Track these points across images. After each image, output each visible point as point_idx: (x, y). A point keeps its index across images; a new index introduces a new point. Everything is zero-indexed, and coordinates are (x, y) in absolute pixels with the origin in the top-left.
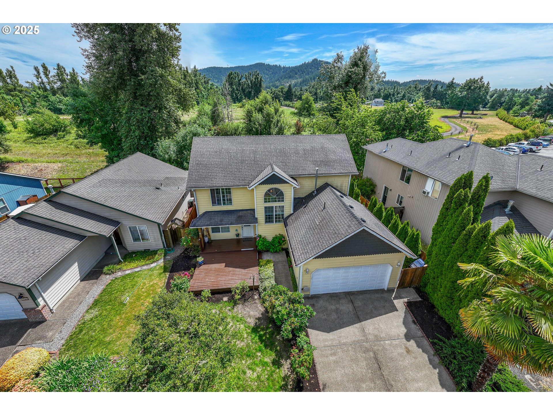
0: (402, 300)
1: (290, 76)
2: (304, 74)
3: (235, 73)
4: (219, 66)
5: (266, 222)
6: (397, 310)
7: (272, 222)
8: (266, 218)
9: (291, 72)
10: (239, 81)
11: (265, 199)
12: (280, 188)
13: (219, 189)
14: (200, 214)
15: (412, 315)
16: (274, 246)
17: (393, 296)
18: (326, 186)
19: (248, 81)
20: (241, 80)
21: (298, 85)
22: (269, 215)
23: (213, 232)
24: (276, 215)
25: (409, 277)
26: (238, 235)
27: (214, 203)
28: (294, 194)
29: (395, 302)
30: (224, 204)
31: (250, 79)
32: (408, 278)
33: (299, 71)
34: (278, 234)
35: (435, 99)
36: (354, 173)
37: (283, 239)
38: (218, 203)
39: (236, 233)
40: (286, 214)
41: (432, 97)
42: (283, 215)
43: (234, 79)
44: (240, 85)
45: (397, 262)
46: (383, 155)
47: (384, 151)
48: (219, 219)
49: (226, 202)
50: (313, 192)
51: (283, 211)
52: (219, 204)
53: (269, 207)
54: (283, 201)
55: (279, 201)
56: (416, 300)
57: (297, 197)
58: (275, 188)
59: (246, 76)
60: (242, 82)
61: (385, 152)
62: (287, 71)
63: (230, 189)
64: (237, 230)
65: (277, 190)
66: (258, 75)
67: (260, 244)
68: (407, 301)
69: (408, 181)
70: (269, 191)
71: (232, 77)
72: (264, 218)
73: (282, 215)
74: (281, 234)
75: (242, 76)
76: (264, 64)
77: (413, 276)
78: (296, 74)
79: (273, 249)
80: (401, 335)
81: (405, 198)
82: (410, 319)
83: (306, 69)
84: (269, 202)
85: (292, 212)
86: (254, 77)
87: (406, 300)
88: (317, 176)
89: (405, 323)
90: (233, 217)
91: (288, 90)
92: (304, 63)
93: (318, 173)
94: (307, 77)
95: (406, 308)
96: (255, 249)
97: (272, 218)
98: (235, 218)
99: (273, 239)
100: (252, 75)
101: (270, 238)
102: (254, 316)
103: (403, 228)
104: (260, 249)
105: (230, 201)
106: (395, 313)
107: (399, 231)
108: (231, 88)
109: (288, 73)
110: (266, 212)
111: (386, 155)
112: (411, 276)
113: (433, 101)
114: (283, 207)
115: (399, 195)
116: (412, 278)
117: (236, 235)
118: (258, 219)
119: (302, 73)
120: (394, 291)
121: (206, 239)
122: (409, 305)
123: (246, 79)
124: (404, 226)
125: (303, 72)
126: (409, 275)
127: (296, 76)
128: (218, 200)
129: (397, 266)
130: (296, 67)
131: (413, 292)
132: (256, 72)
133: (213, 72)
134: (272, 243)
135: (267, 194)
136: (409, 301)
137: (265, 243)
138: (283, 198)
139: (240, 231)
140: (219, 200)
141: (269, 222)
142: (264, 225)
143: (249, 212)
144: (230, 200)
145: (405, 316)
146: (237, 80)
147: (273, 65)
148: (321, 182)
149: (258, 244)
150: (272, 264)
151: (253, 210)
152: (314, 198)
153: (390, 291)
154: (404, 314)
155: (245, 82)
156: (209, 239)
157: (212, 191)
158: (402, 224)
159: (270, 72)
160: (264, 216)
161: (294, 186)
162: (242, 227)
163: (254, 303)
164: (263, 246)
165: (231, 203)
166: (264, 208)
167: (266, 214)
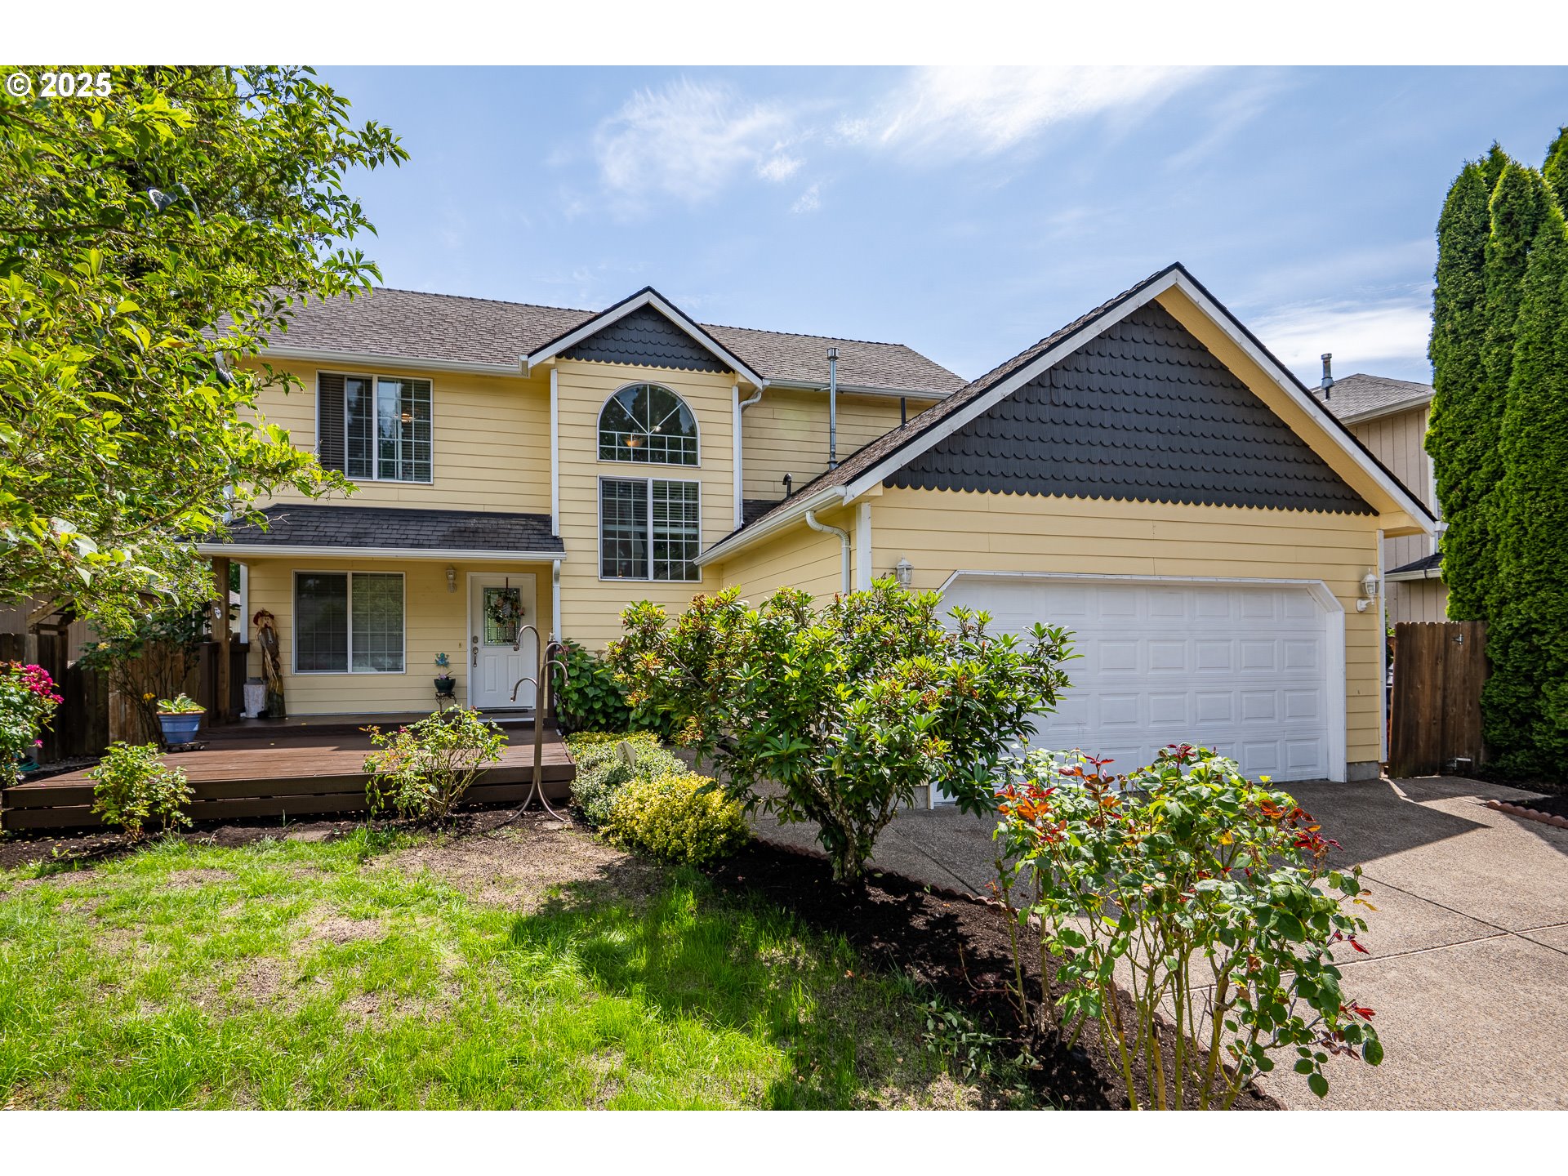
5: (608, 571)
7: (640, 571)
8: (608, 548)
11: (604, 439)
12: (678, 390)
13: (368, 380)
22: (623, 534)
23: (301, 667)
24: (657, 535)
25: (1428, 690)
26: (446, 687)
27: (329, 461)
30: (387, 471)
38: (353, 464)
39: (438, 673)
40: (708, 534)
42: (695, 535)
49: (399, 459)
51: (693, 512)
52: (360, 469)
53: (626, 486)
54: (691, 460)
55: (674, 459)
56: (1527, 798)
58: (656, 390)
64: (442, 661)
65: (664, 401)
70: (623, 396)
72: (597, 547)
73: (689, 537)
77: (1445, 688)
84: (625, 455)
85: (738, 522)
90: (429, 528)
95: (1519, 817)
97: (640, 551)
105: (420, 459)
110: (608, 510)
114: (693, 489)
116: (1439, 698)
117: (437, 683)
118: (567, 546)
121: (255, 700)
126: (1427, 675)
128: (355, 448)
129: (1363, 607)
135: (611, 417)
138: (692, 444)
139: (459, 668)
140: (360, 447)
141: (625, 569)
142: (594, 583)
143: (521, 521)
144: (424, 452)
151: (543, 519)
153: (1360, 784)
156: (275, 700)
157: (329, 387)
160: (597, 534)
161: (742, 380)
162: (474, 651)
163: (538, 841)
164: (591, 684)
165: (423, 473)
166: (597, 484)
167: (610, 528)
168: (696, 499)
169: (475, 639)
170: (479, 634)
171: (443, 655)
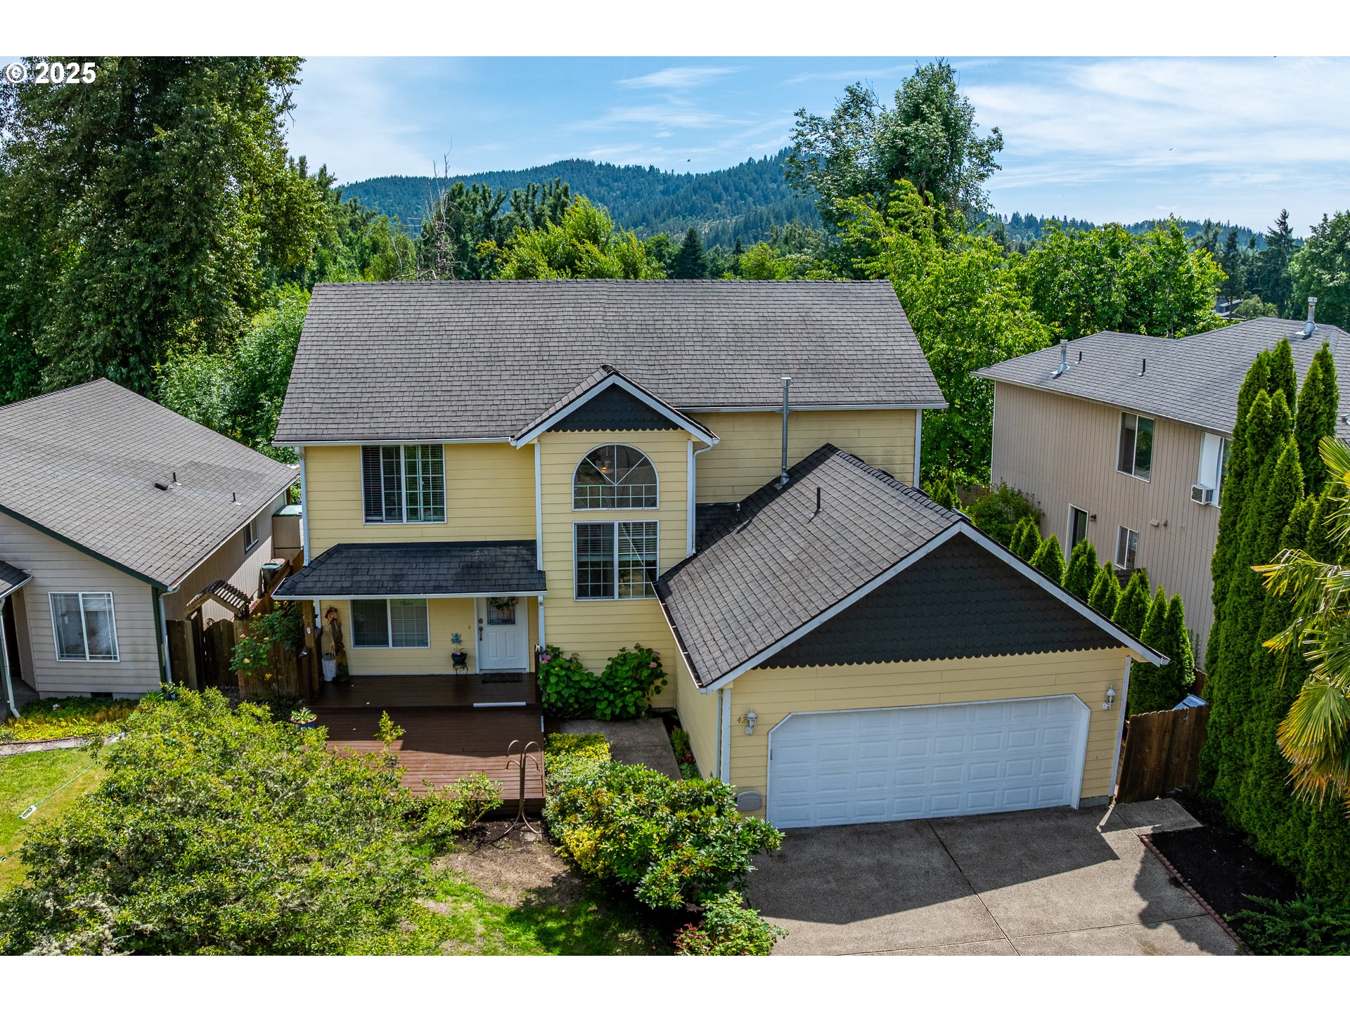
0: (1135, 831)
1: (694, 204)
2: (750, 199)
3: (476, 190)
4: (412, 175)
5: (582, 592)
6: (1115, 857)
7: (608, 592)
8: (581, 576)
9: (695, 192)
10: (488, 216)
11: (579, 492)
12: (642, 448)
13: (398, 448)
14: (317, 553)
15: (1168, 863)
16: (613, 691)
17: (1103, 823)
18: (827, 451)
19: (522, 218)
20: (494, 211)
21: (726, 238)
22: (594, 564)
23: (358, 642)
24: (621, 564)
25: (1154, 752)
26: (460, 659)
27: (372, 510)
28: (698, 487)
29: (1109, 837)
30: (413, 514)
31: (533, 208)
32: (1152, 757)
33: (726, 189)
34: (631, 648)
35: (1256, 298)
36: (931, 402)
37: (653, 665)
38: (389, 512)
39: (454, 648)
40: (664, 562)
41: (1246, 288)
42: (654, 563)
43: (467, 209)
44: (492, 232)
45: (1103, 687)
46: (1053, 385)
47: (1055, 373)
48: (390, 572)
49: (421, 506)
50: (778, 480)
51: (652, 545)
52: (393, 514)
53: (596, 527)
54: (652, 503)
55: (637, 503)
56: (1182, 828)
57: (711, 501)
58: (622, 449)
59: (516, 197)
60: (500, 222)
61: (1059, 375)
62: (678, 187)
63: (436, 450)
64: (457, 639)
65: (629, 457)
66: (566, 195)
67: (553, 680)
68: (1150, 832)
69: (1144, 462)
70: (595, 456)
71: (461, 205)
72: (573, 575)
73: (648, 563)
74: (645, 646)
75: (500, 201)
76: (591, 164)
77: (1170, 748)
78: (718, 199)
79: (611, 703)
80: (1127, 916)
81: (1142, 536)
82: (1161, 874)
83: (755, 181)
84: (595, 504)
85: (690, 549)
86: (551, 200)
87: (1148, 830)
88: (788, 415)
89: (1141, 886)
90: (446, 566)
91: (683, 251)
92: (745, 161)
93: (790, 400)
94: (762, 209)
95: (1148, 850)
96: (533, 702)
97: (608, 576)
98: (453, 572)
99: (610, 667)
100: (539, 195)
101: (596, 665)
102: (521, 883)
103: (1127, 600)
104: (553, 698)
105: (434, 505)
106: (1109, 864)
107: (1118, 615)
108: (457, 241)
109: (685, 198)
110: (581, 548)
111: (1061, 386)
112: (1160, 749)
113: (1251, 302)
114: (652, 527)
115: (1123, 531)
116: (1164, 755)
117: (454, 656)
118: (549, 576)
119: (742, 198)
120: (1107, 810)
121: (330, 669)
122: (1159, 842)
123: (518, 209)
124: (1132, 592)
125: (744, 192)
126: (1155, 743)
127: (716, 205)
128: (390, 499)
129: (1105, 706)
130: (716, 177)
131: (1175, 807)
132: (558, 183)
133: (386, 195)
134: (609, 682)
135: (588, 470)
136: (1157, 831)
137: (576, 678)
138: (652, 490)
139: (470, 644)
140: (393, 500)
141: (596, 592)
142: (570, 603)
143: (513, 550)
144: (439, 499)
145: (1143, 871)
146: (479, 213)
147: (627, 168)
148: (804, 441)
149: (546, 679)
150: (606, 746)
151: (530, 545)
152: (779, 495)
153: (1091, 808)
154: (1139, 865)
155: (511, 220)
156: (342, 668)
157: (370, 454)
158: (1123, 587)
159: (612, 190)
160: (573, 566)
161: (694, 440)
162: (481, 629)
163: (521, 852)
164: (567, 687)
165: (439, 513)
166: (572, 529)
167: (584, 559)
168: (656, 535)
169: (480, 621)
170: (484, 617)
171: (457, 635)
